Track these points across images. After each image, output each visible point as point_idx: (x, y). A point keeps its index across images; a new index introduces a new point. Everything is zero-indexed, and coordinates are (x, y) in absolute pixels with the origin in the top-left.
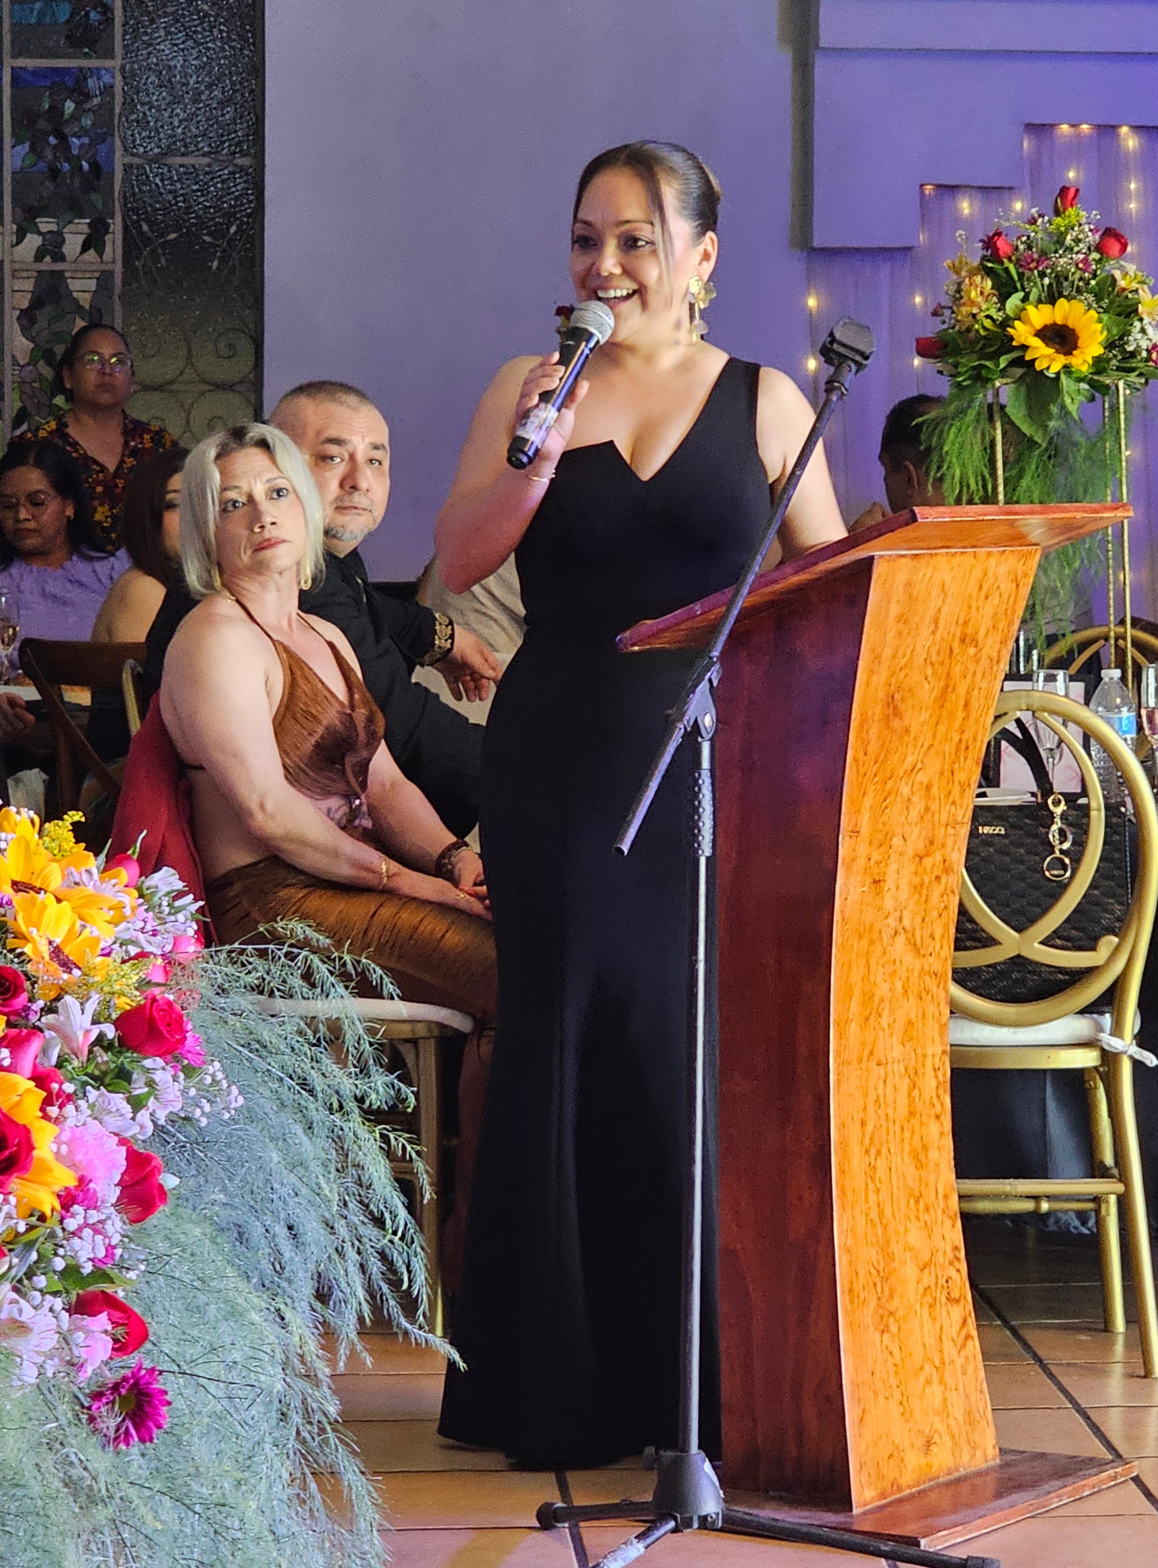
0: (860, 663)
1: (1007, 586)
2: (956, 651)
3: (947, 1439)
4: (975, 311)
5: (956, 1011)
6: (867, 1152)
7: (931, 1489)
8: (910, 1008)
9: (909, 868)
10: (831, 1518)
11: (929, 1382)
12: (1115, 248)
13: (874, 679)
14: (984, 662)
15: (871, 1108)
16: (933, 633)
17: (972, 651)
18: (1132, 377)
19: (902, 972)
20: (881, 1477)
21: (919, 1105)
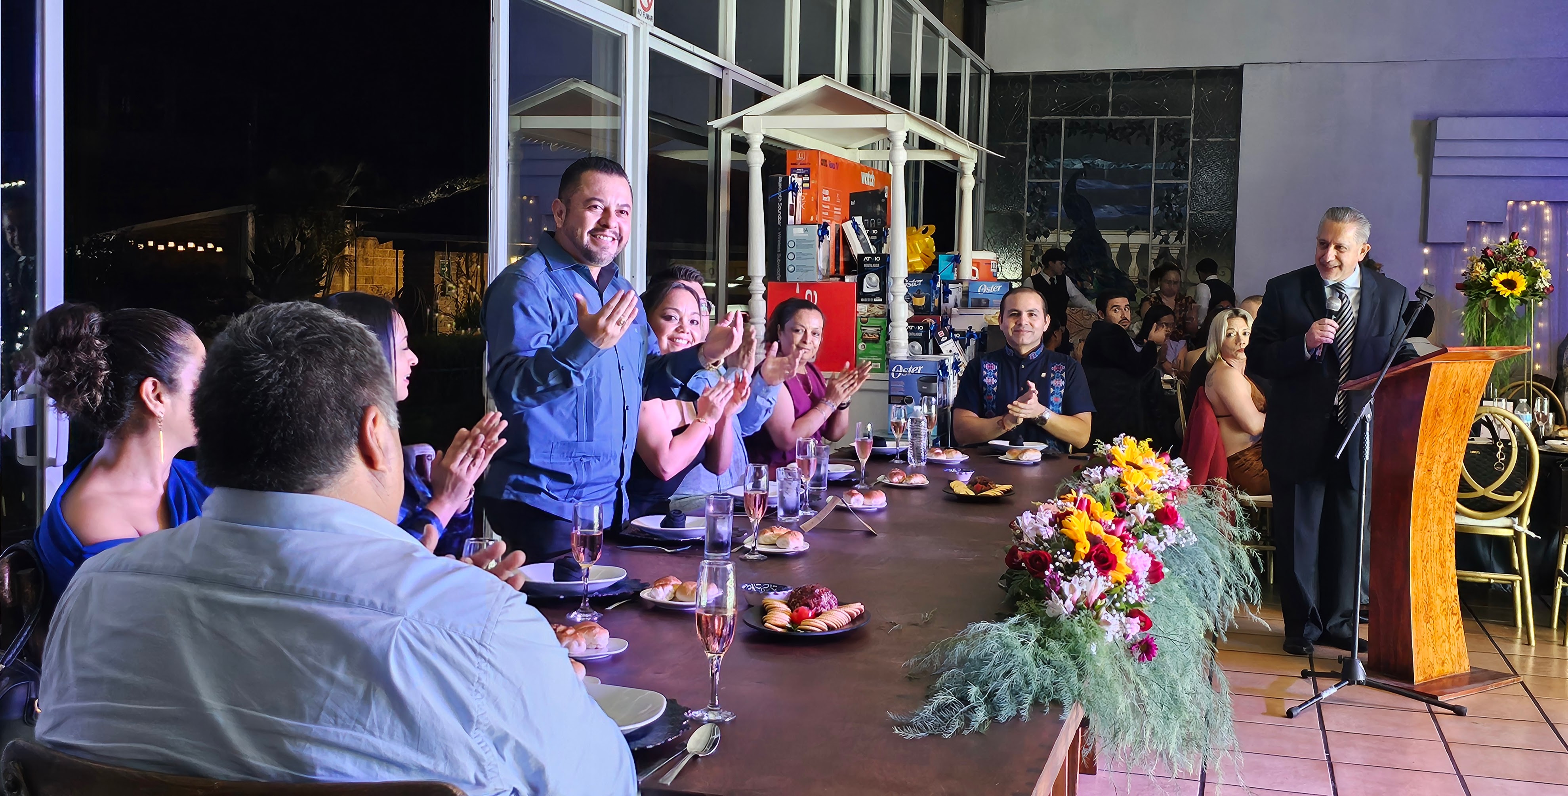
0: (1426, 398)
1: (1481, 373)
2: (1462, 394)
3: (1450, 662)
4: (1478, 274)
6: (1423, 560)
7: (1443, 679)
8: (1440, 513)
9: (1441, 466)
10: (1406, 685)
11: (1444, 641)
12: (1532, 253)
13: (1430, 404)
14: (1472, 399)
15: (1425, 546)
16: (1453, 388)
17: (1467, 395)
18: (1537, 298)
20: (1425, 673)
21: (1443, 546)
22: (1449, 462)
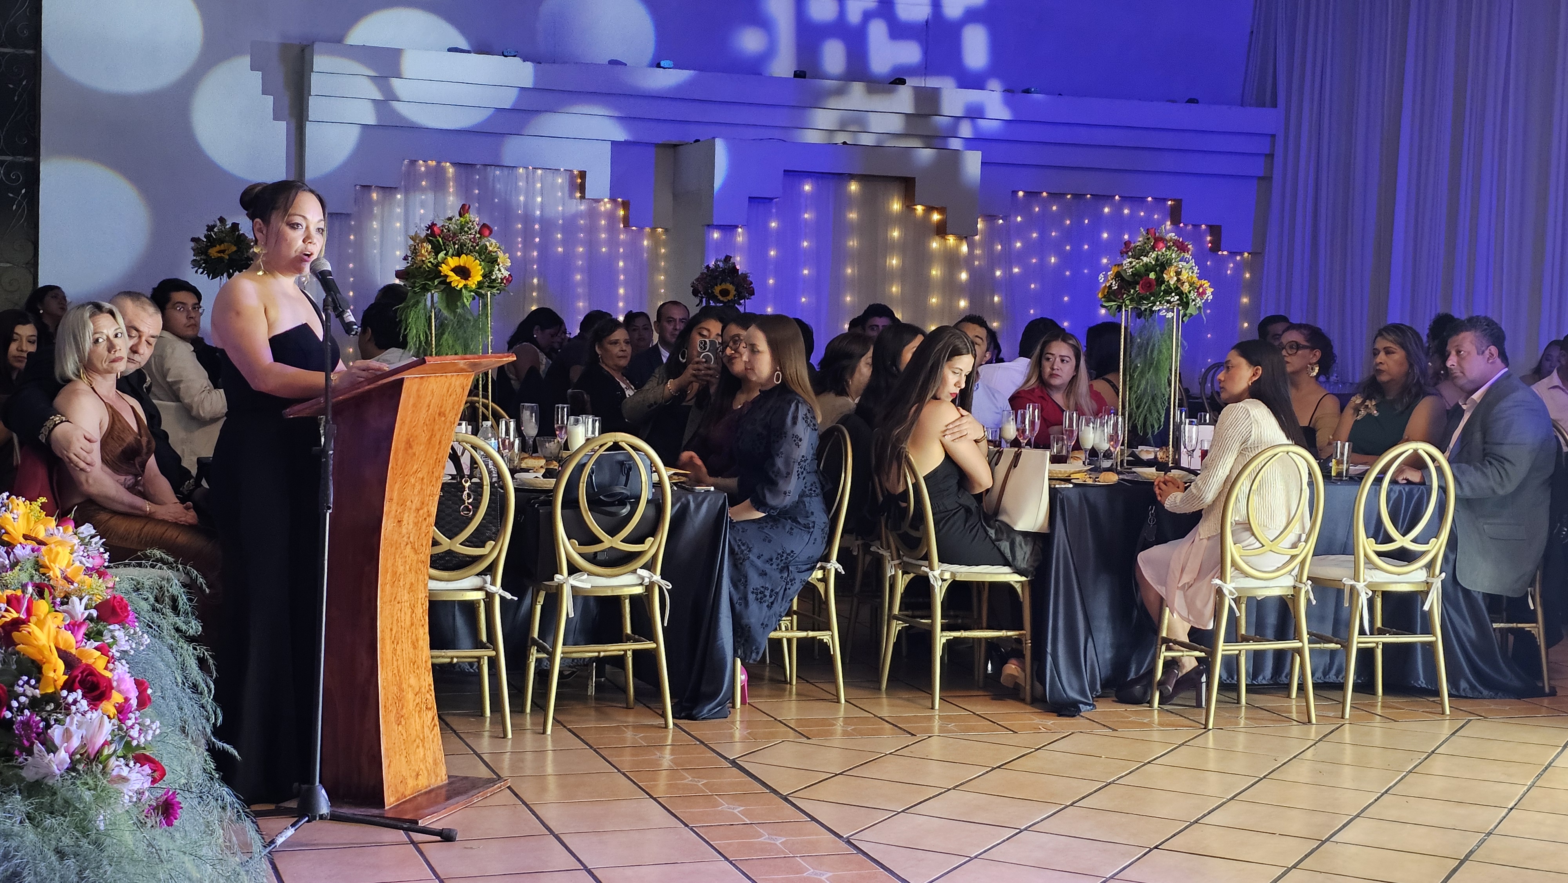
0: (396, 425)
1: (459, 390)
2: (437, 419)
3: (425, 772)
4: (424, 259)
5: (431, 578)
6: (393, 642)
7: (418, 795)
8: (411, 577)
9: (413, 515)
10: (376, 812)
11: (418, 747)
12: (487, 232)
13: (402, 432)
14: (448, 424)
15: (395, 622)
16: (428, 411)
17: (443, 419)
18: (494, 291)
19: (409, 562)
20: (397, 791)
21: (415, 620)
22: (421, 509)
